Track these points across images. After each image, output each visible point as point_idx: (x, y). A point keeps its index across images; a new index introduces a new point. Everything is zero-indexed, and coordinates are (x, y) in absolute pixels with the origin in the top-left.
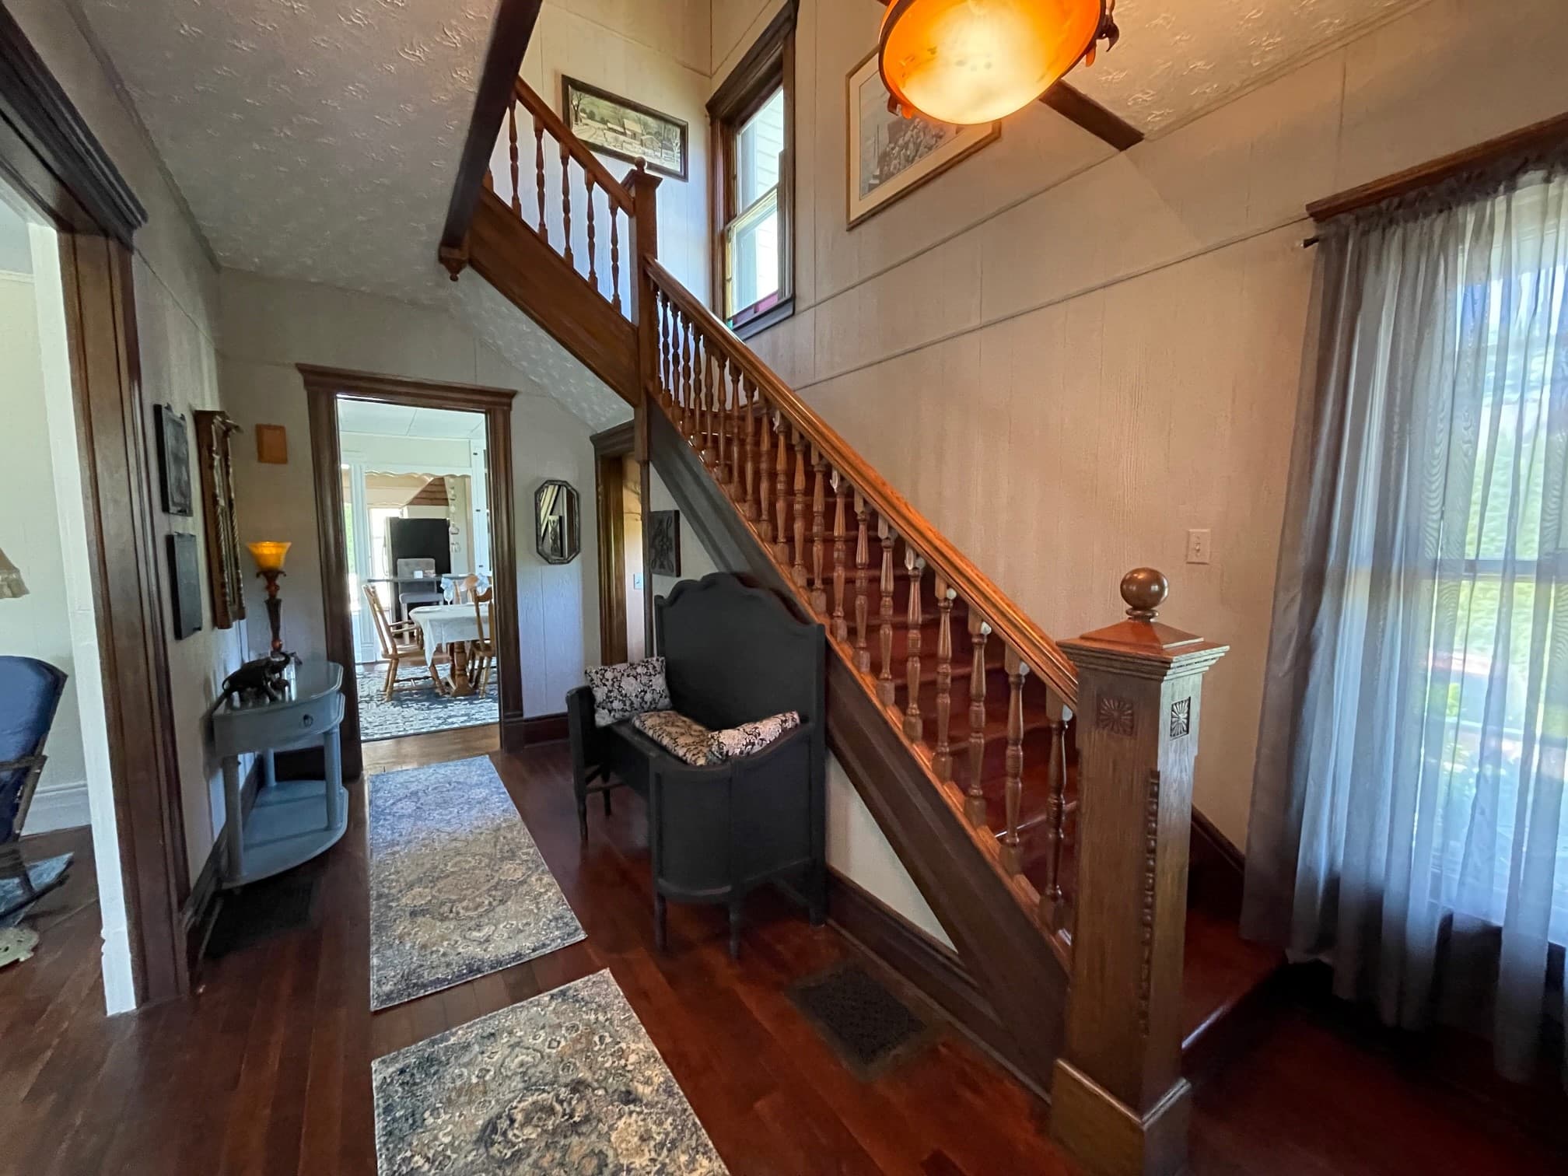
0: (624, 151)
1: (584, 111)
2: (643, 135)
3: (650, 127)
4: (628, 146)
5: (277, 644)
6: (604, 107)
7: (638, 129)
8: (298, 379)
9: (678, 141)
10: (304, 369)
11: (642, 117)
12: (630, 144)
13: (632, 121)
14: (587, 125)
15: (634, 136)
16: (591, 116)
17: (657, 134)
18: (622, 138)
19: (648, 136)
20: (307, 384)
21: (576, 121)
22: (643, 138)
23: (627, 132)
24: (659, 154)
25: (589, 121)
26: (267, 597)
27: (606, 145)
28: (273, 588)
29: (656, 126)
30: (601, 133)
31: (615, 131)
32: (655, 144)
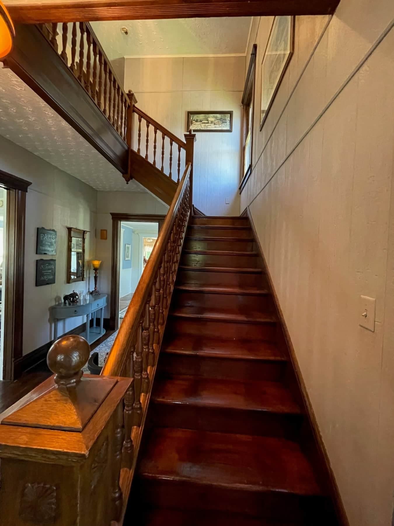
0: (208, 129)
1: (194, 120)
2: (215, 121)
3: (218, 117)
4: (210, 127)
5: (96, 288)
6: (201, 116)
7: (213, 119)
8: (111, 217)
9: (229, 119)
10: (112, 214)
11: (215, 115)
12: (210, 125)
13: (211, 118)
14: (195, 124)
15: (212, 122)
16: (197, 121)
17: (220, 119)
18: (207, 124)
19: (217, 121)
20: (113, 218)
21: (191, 124)
22: (215, 122)
23: (209, 122)
24: (221, 126)
25: (196, 123)
26: (95, 276)
27: (201, 129)
28: (96, 273)
29: (220, 116)
30: (200, 125)
31: (205, 123)
32: (220, 123)
